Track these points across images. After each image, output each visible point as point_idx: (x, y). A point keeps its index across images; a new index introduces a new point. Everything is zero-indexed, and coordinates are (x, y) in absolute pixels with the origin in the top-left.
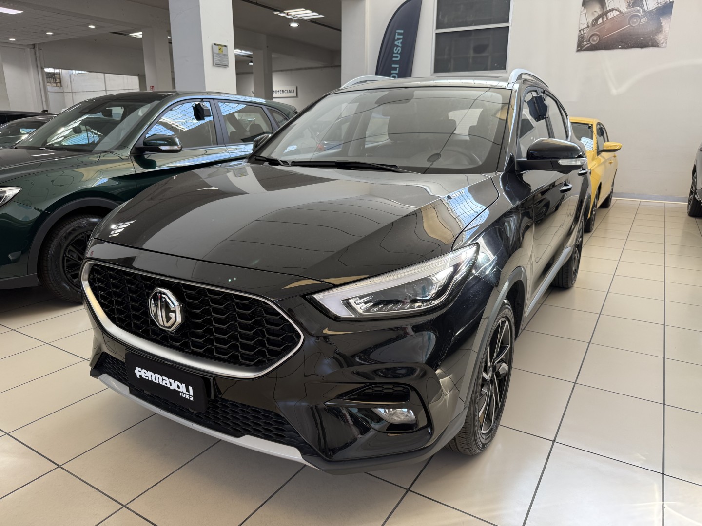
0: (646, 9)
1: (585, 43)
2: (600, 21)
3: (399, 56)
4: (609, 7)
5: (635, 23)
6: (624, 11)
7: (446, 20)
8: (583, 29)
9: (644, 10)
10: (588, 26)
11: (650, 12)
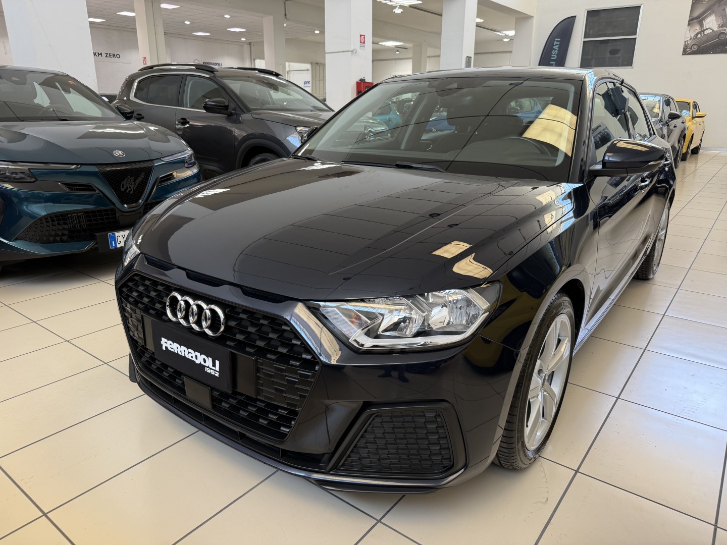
1: (688, 50)
2: (699, 36)
4: (706, 27)
5: (722, 37)
6: (715, 30)
7: (591, 33)
8: (687, 41)
10: (691, 39)
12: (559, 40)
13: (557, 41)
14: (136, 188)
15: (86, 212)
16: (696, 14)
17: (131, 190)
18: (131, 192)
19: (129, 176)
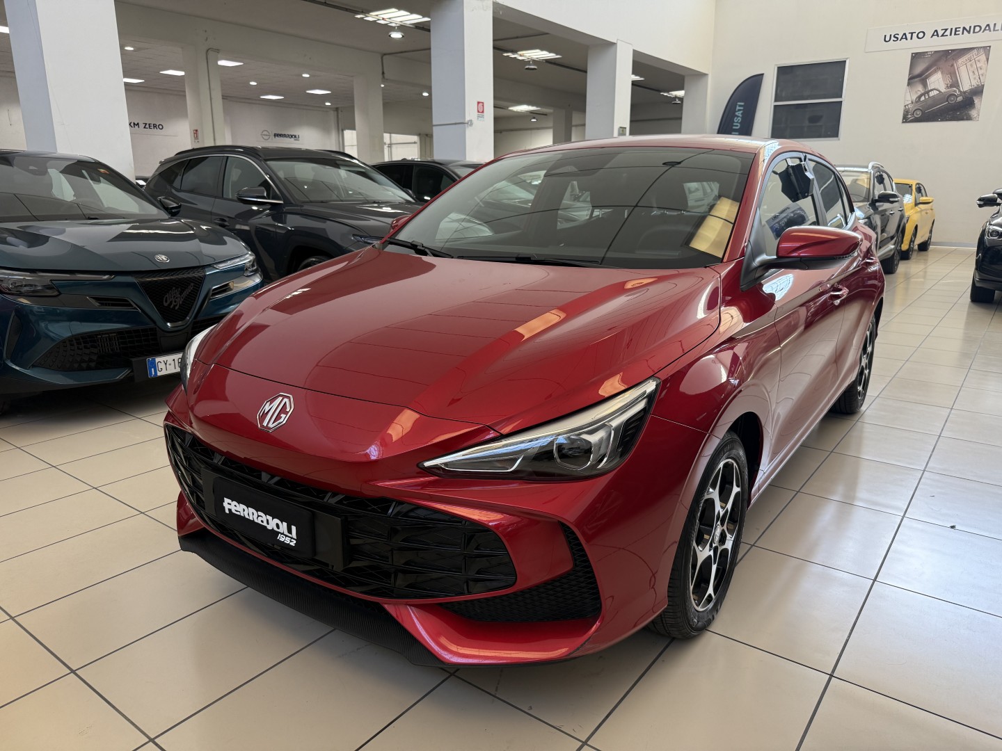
0: (962, 90)
1: (909, 116)
2: (923, 98)
3: (739, 125)
4: (930, 87)
5: (953, 100)
6: (943, 91)
7: (784, 94)
8: (908, 105)
9: (960, 91)
10: (912, 103)
11: (965, 92)
12: (742, 104)
13: (740, 106)
14: (183, 302)
15: (120, 333)
16: (918, 70)
17: (176, 305)
18: (176, 308)
19: (174, 288)
